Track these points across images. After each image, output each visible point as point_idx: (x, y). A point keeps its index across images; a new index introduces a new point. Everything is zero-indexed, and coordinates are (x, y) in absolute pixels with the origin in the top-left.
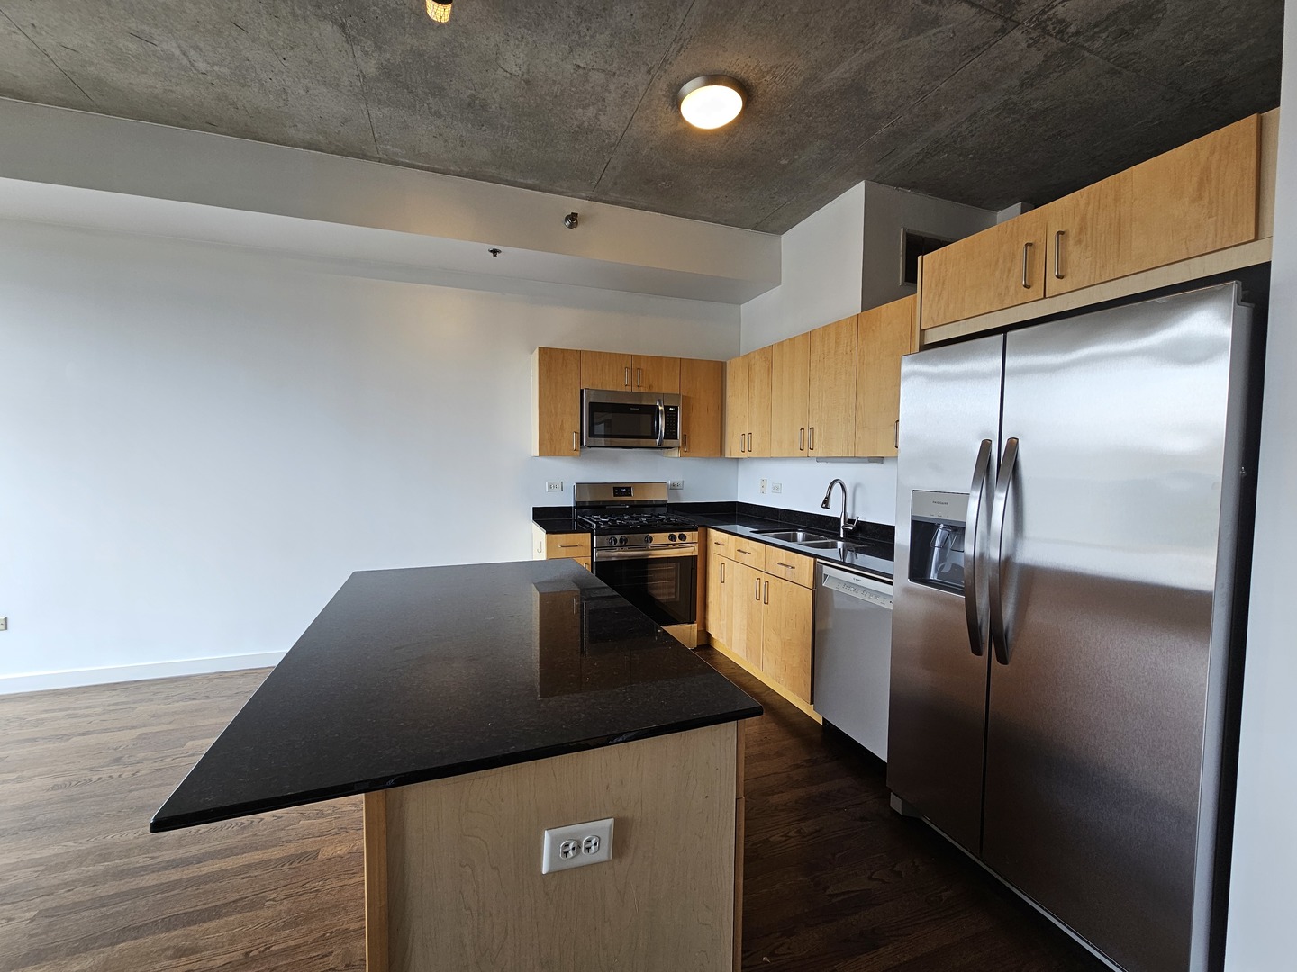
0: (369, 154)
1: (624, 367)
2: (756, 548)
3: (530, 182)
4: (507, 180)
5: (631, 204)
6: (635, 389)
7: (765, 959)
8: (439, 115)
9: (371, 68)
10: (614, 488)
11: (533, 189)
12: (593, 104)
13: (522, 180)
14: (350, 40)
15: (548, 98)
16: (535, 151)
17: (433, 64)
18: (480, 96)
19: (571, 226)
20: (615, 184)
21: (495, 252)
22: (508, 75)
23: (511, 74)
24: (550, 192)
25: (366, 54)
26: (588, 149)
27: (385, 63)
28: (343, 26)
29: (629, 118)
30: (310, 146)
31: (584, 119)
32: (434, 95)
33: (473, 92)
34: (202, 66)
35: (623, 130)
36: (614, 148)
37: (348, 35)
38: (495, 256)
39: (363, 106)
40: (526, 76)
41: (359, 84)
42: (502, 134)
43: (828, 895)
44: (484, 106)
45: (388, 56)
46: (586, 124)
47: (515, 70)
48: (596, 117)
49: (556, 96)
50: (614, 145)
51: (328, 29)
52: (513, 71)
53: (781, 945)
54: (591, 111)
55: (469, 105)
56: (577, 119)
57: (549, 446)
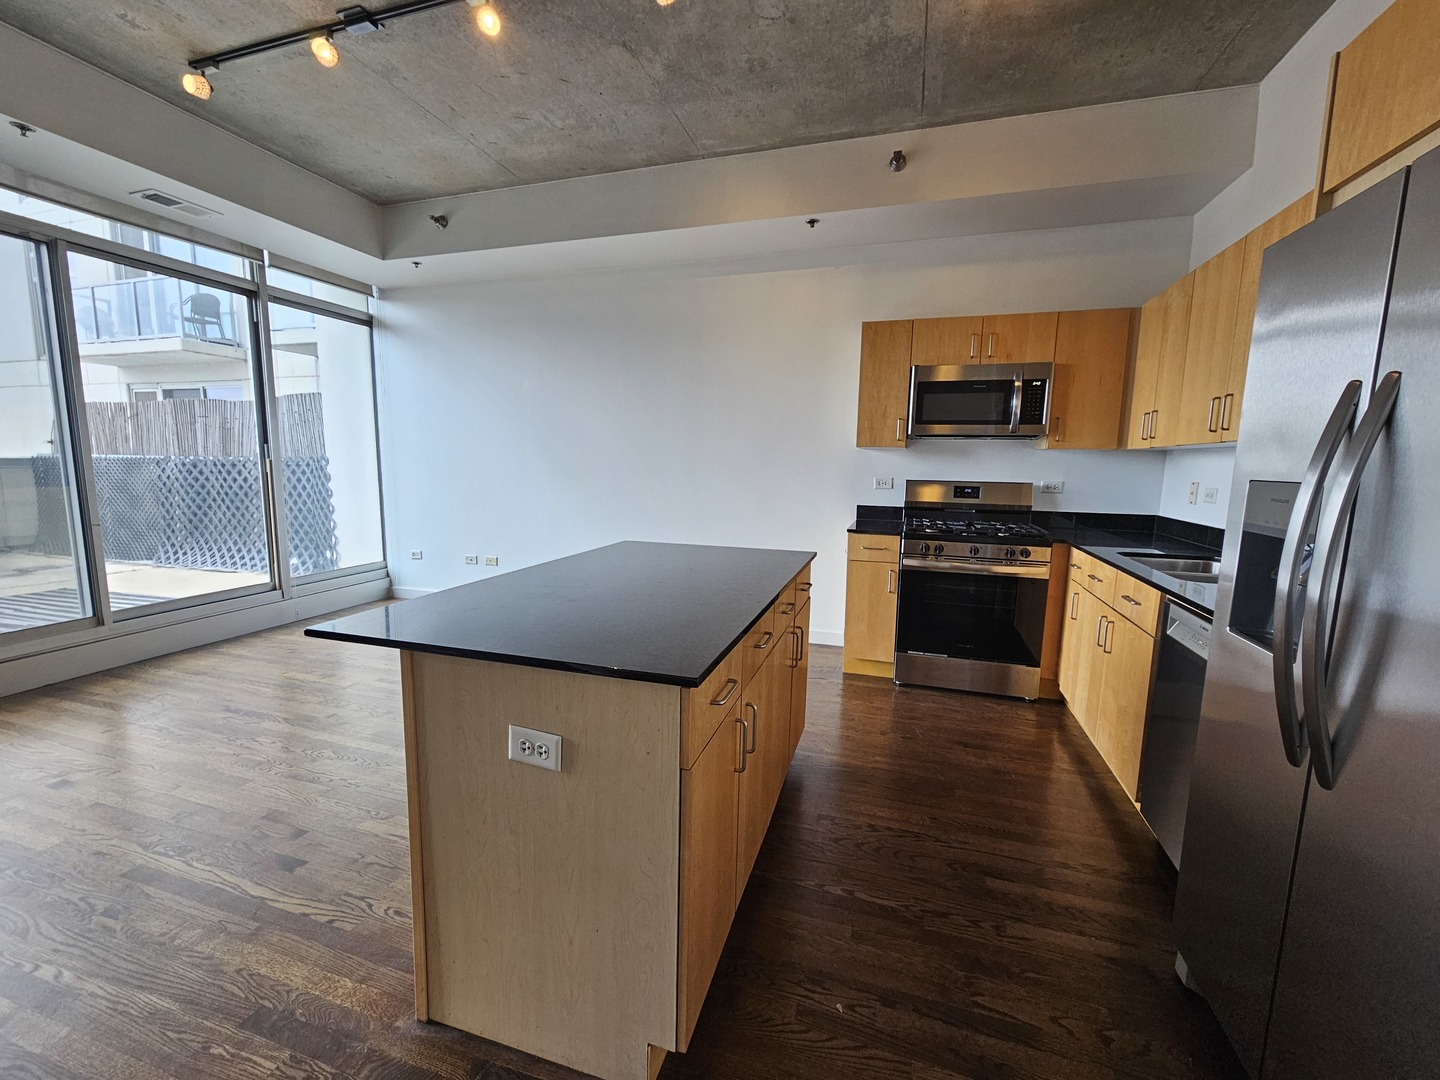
0: (693, 154)
1: (970, 332)
2: (1108, 573)
3: (845, 130)
4: (821, 137)
5: (977, 115)
6: (985, 361)
7: (839, 1006)
8: (728, 92)
9: (659, 72)
10: (956, 488)
11: (853, 138)
12: (872, 12)
13: (836, 132)
14: (634, 53)
15: (820, 27)
16: (834, 93)
17: (701, 43)
18: (755, 56)
19: (898, 169)
20: (945, 97)
21: (812, 222)
22: (770, 21)
23: (772, 19)
24: (873, 134)
25: (650, 61)
26: (891, 67)
27: (666, 62)
28: (624, 45)
29: (923, 8)
30: (650, 163)
31: (870, 33)
32: (716, 74)
33: (747, 55)
34: (559, 124)
35: (923, 25)
36: (922, 54)
37: (631, 50)
38: (812, 226)
39: (670, 111)
40: (788, 15)
41: (657, 91)
42: (794, 88)
43: (973, 1001)
44: (763, 64)
45: (665, 54)
46: (876, 39)
47: (774, 13)
48: (883, 24)
49: (828, 22)
50: (920, 48)
51: (616, 52)
52: (773, 15)
53: (869, 1007)
54: (874, 21)
55: (750, 70)
56: (862, 37)
57: (869, 435)
